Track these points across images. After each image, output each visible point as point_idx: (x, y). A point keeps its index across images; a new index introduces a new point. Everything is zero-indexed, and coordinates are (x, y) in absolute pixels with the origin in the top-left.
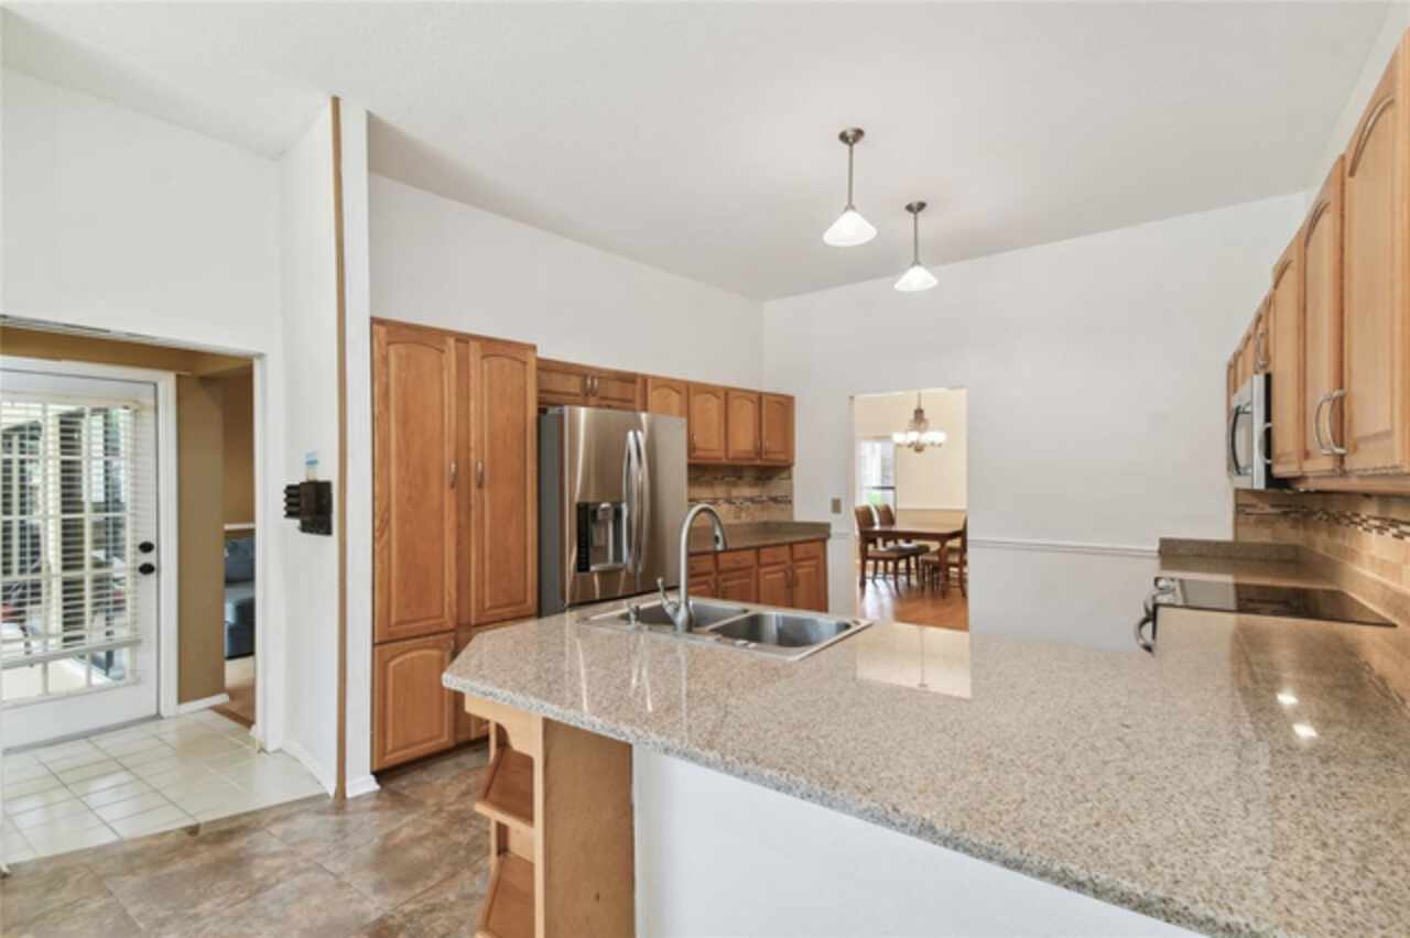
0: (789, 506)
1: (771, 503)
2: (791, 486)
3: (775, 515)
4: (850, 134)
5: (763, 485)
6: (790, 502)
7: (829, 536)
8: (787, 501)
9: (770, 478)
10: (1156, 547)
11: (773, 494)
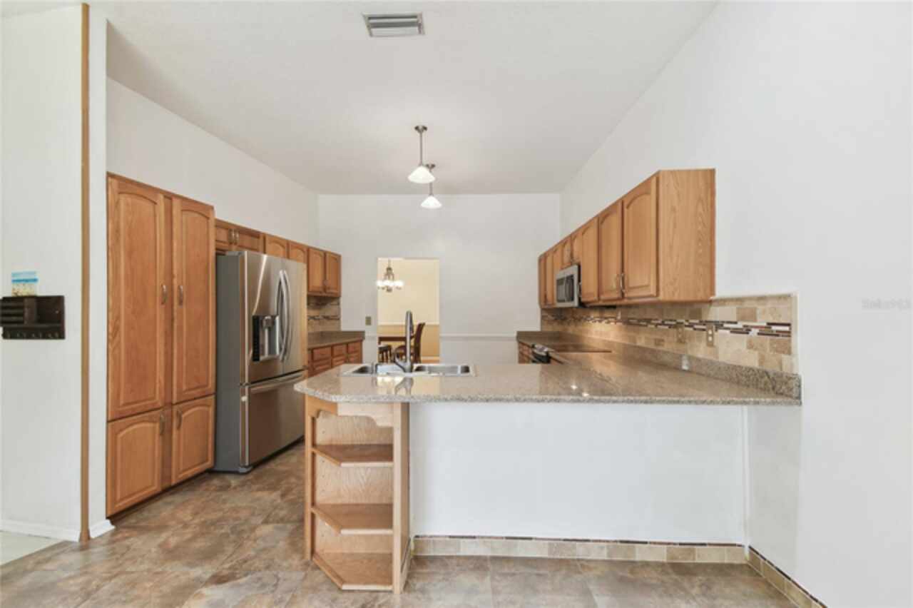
0: (337, 322)
1: (325, 320)
2: (339, 309)
3: (329, 327)
4: (420, 128)
5: (320, 309)
6: (339, 319)
7: (364, 338)
8: (337, 318)
9: (324, 304)
10: (515, 335)
11: (327, 314)
